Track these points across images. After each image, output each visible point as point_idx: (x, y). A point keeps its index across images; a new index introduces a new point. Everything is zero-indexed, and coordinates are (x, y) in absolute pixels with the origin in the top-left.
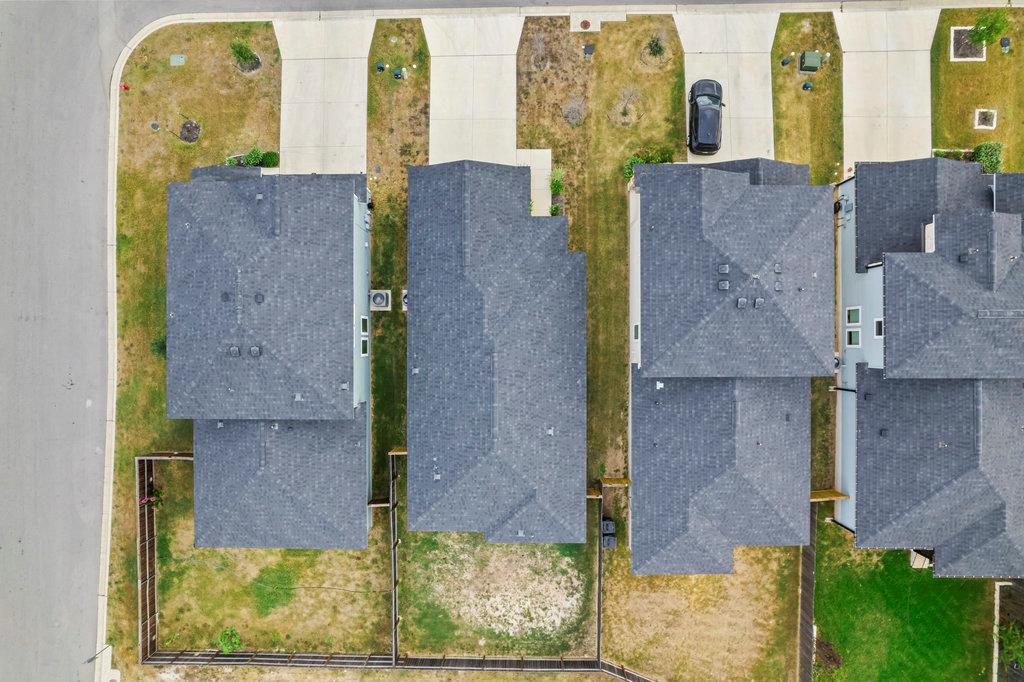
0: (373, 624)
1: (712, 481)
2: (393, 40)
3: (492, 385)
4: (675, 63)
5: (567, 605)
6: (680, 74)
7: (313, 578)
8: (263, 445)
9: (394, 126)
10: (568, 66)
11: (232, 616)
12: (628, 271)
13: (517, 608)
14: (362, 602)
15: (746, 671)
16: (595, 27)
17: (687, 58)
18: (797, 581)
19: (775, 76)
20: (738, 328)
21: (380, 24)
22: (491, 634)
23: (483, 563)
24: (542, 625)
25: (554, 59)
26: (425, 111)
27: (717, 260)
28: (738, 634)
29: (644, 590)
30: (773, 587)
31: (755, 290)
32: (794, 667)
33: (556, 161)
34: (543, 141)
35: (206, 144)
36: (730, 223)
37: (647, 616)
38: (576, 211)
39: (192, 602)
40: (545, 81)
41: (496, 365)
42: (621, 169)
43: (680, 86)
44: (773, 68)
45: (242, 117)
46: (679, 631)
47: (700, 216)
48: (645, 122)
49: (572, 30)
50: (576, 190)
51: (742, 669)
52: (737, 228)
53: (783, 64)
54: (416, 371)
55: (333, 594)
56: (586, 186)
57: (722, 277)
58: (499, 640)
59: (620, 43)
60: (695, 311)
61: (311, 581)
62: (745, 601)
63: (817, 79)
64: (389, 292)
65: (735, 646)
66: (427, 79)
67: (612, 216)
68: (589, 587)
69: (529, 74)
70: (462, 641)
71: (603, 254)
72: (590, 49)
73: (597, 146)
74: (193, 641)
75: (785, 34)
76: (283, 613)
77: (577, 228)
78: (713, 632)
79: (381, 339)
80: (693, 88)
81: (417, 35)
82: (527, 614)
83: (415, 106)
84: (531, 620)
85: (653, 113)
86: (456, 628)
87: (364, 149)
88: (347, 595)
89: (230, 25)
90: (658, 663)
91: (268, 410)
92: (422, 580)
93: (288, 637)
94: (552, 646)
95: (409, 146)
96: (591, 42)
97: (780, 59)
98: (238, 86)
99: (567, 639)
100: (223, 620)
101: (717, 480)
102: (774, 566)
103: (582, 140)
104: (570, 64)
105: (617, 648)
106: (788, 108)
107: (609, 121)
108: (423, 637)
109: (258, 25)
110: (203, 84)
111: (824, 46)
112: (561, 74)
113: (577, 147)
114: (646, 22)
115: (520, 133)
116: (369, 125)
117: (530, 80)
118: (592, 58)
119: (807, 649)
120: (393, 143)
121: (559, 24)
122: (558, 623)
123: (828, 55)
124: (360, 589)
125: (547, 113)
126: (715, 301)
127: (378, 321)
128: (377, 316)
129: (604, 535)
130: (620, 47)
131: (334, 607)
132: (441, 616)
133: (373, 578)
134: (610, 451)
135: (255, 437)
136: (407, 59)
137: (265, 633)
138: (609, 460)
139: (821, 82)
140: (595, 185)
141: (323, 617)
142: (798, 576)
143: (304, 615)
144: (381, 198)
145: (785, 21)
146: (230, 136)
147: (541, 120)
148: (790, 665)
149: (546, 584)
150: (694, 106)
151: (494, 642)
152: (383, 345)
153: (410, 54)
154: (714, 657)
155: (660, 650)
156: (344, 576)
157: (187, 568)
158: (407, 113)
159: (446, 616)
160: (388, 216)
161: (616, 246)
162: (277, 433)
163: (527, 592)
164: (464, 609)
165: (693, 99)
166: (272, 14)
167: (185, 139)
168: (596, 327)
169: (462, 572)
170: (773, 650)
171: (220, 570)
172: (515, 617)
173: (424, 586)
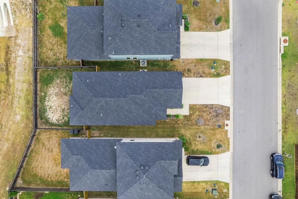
0: (47, 61)
1: (87, 163)
2: (223, 66)
3: (115, 98)
4: (215, 152)
5: (54, 119)
6: (211, 154)
7: (61, 43)
8: (96, 28)
9: (197, 67)
10: (214, 120)
11: (49, 18)
12: (152, 138)
13: (53, 104)
14: (54, 58)
15: (35, 172)
16: (226, 128)
17: (216, 155)
18: (61, 187)
19: (210, 181)
20: (130, 171)
21: (228, 62)
22: (45, 96)
23: (65, 94)
24: (48, 112)
25: (217, 116)
26: (201, 76)
27: (150, 165)
28: (46, 169)
29: (58, 142)
30: (60, 180)
31: (141, 176)
32: (36, 186)
33: (185, 116)
34: (191, 112)
35: (192, 9)
36: (161, 169)
37: (51, 143)
38: (170, 122)
39: (53, 6)
40: (210, 113)
41: (120, 99)
42: (183, 136)
43: (208, 153)
44: (213, 181)
45: (200, 20)
46: (47, 152)
47: (163, 160)
48: (197, 143)
49: (225, 121)
50: (177, 122)
51: (36, 171)
52: (160, 171)
53: (214, 184)
54: (120, 74)
55: (56, 49)
56: (178, 125)
57: (145, 167)
58: (43, 99)
59: (221, 136)
60: (135, 158)
61: (60, 42)
62: (55, 171)
63: (209, 194)
64: (146, 66)
65: (42, 168)
66: (211, 77)
67: (169, 133)
68: (59, 126)
69: (212, 108)
70: (43, 88)
71: (157, 130)
72: (219, 126)
73: (190, 128)
74: (41, 6)
75: (223, 184)
76: (50, 34)
77: (165, 123)
78: (46, 162)
79: (132, 63)
80: (207, 157)
81: (225, 74)
82: (51, 107)
83: (203, 73)
84: (49, 109)
85: (200, 145)
86: (47, 86)
87: (189, 57)
88: (56, 53)
89: (228, 16)
90: (37, 146)
91: (106, 29)
92: (60, 76)
93: (43, 35)
94: (42, 115)
95: (190, 71)
96: (222, 127)
97: (215, 183)
98: (210, 18)
99: (44, 119)
100: (48, 15)
101: (87, 164)
102: (66, 180)
103: (192, 124)
104: (215, 120)
105: (42, 134)
106: (201, 185)
107: (198, 132)
108: (44, 76)
109: (229, 25)
110: (210, 7)
111: (219, 196)
112: (212, 118)
113: (189, 123)
114: (228, 143)
115: (194, 105)
116: (197, 59)
117: (210, 108)
118: (217, 127)
119: (41, 190)
120: (191, 66)
121: (227, 117)
122: (49, 117)
123: (216, 197)
124: (57, 57)
125: (200, 113)
126: (138, 164)
127: (137, 62)
128: (139, 62)
129: (74, 130)
130: (220, 135)
131: (52, 49)
132: (50, 82)
133: (61, 61)
134: (99, 132)
135: (99, 25)
136: (217, 71)
137: (44, 28)
138: (96, 132)
139: (208, 195)
140: (178, 128)
141: (49, 46)
142: (63, 187)
143: (50, 40)
144: (175, 63)
145: (227, 185)
146: (194, 16)
147: (198, 112)
148: (37, 185)
149: (60, 113)
150: (201, 158)
151: (43, 97)
152: (130, 64)
153: (219, 72)
154: (39, 163)
155: (41, 147)
156: (62, 52)
157: (63, 4)
158: (201, 71)
159: (50, 83)
160: (169, 65)
161: (159, 134)
162: (100, 32)
163: (57, 107)
164: (52, 89)
165: (203, 157)
166: (232, 29)
167: (194, 2)
168: (135, 128)
169: (63, 88)
170: (41, 180)
171: (63, 14)
172: (50, 104)
173: (59, 76)
